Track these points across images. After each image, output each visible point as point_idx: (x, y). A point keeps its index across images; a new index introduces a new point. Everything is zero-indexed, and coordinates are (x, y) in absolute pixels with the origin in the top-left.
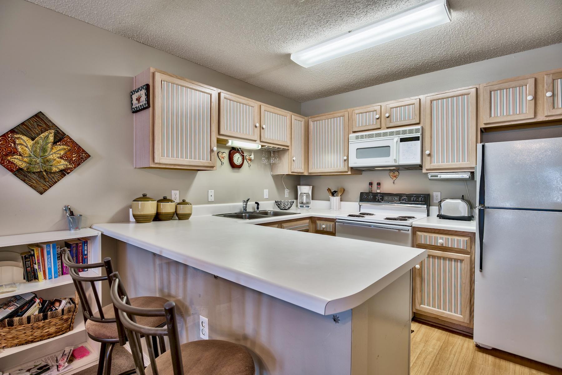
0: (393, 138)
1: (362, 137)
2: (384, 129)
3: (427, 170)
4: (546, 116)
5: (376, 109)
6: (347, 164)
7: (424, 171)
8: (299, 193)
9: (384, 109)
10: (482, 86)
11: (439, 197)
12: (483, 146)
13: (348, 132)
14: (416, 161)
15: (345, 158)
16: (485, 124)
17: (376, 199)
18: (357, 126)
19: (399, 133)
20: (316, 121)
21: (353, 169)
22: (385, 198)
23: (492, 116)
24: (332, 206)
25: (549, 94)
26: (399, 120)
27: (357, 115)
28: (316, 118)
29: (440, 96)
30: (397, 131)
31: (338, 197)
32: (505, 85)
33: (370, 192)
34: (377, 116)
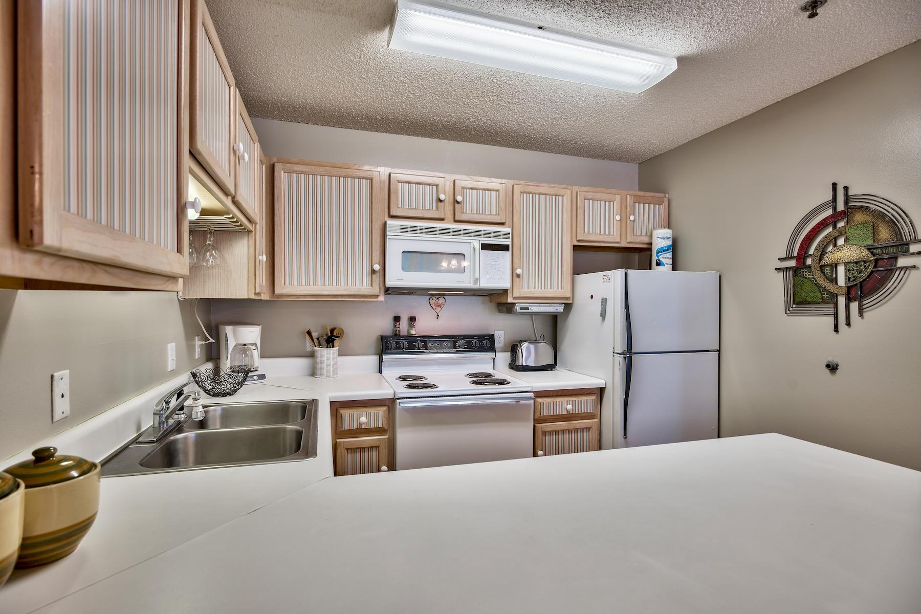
0: (470, 241)
1: (414, 230)
2: (449, 222)
3: (514, 298)
4: (629, 243)
5: (437, 183)
6: (378, 279)
7: (510, 300)
8: (232, 344)
9: (449, 185)
10: (575, 188)
11: (502, 339)
12: (626, 273)
13: (381, 215)
14: (505, 284)
15: (377, 267)
16: (579, 241)
17: (414, 347)
18: (400, 206)
19: (478, 234)
20: (296, 172)
21: (388, 291)
22: (429, 345)
23: (586, 232)
24: (325, 369)
25: (632, 218)
26: (475, 212)
27: (400, 184)
28: (295, 166)
29: (532, 189)
30: (476, 231)
31: (336, 349)
32: (598, 195)
33: (396, 334)
34: (442, 197)
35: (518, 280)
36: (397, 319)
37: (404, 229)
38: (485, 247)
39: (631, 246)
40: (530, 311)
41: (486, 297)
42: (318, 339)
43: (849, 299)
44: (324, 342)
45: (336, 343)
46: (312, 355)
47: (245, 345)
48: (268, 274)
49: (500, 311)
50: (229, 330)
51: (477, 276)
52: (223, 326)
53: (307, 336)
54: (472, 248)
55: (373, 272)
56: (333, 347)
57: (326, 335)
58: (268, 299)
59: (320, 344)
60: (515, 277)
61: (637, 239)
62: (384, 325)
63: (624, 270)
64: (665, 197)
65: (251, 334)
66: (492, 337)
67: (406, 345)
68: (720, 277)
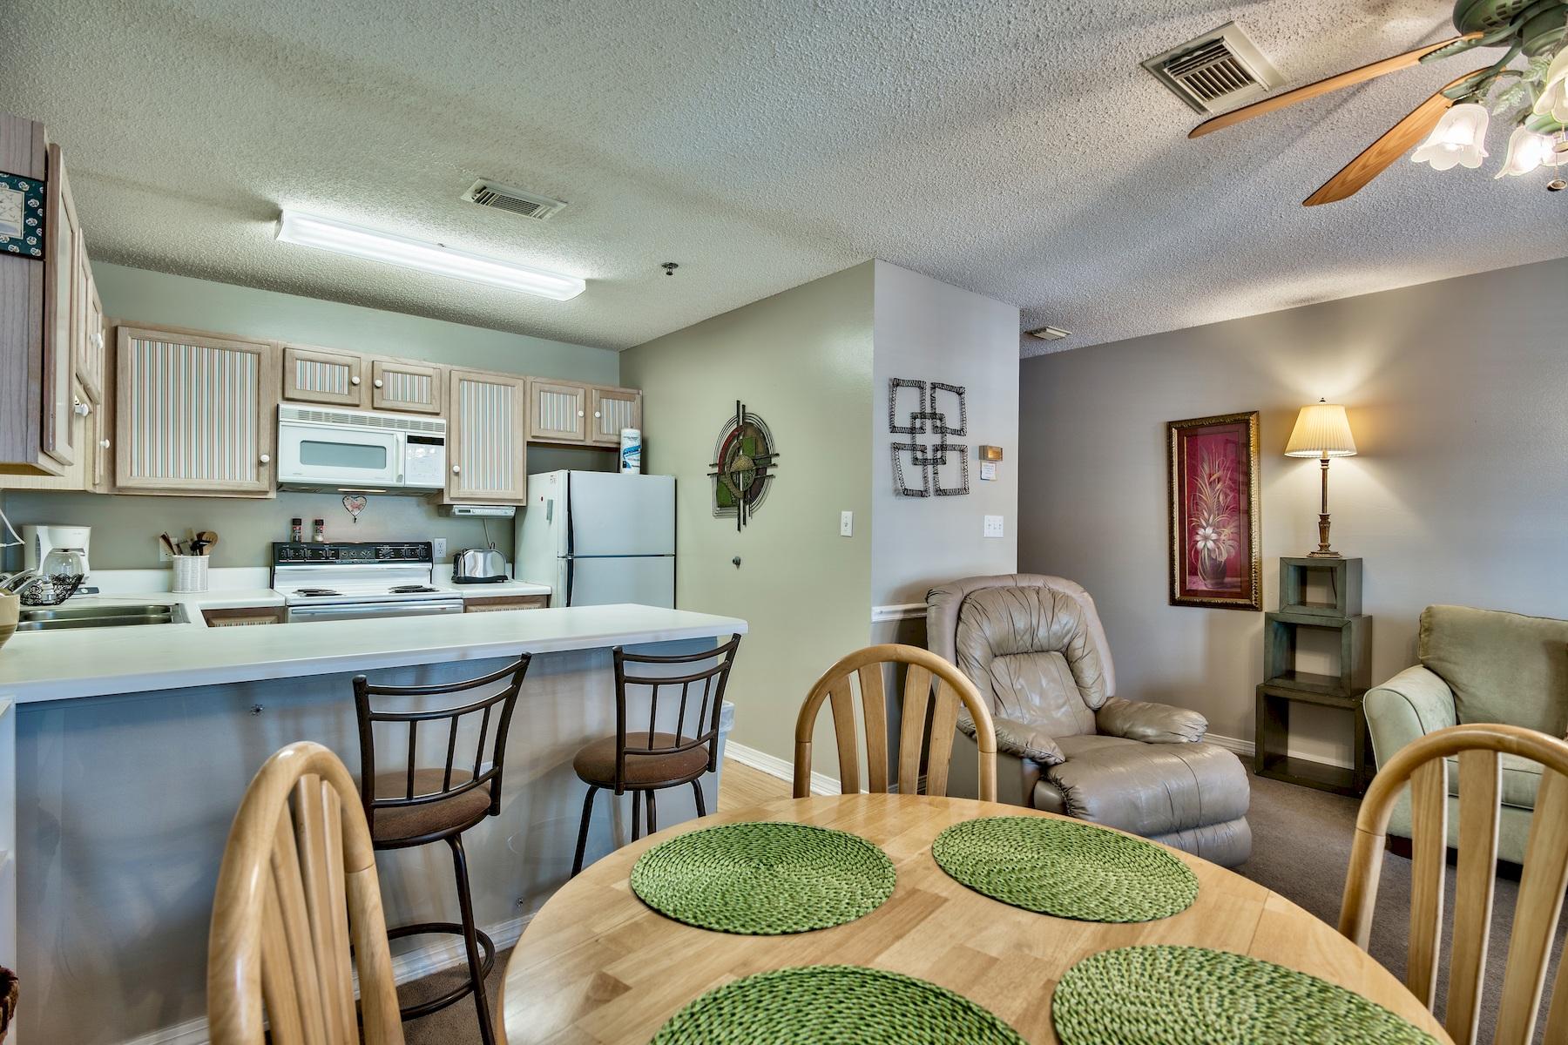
0: (392, 432)
1: (317, 416)
2: (365, 410)
3: (452, 499)
4: (596, 441)
5: (350, 363)
6: (268, 473)
7: (446, 501)
8: (46, 548)
9: (366, 367)
10: (530, 379)
11: (444, 547)
12: (569, 474)
13: (272, 396)
14: (439, 482)
15: (265, 458)
16: (533, 437)
17: (320, 557)
18: (298, 387)
19: (402, 424)
20: (150, 340)
21: (281, 487)
22: (342, 554)
23: (542, 427)
24: (189, 581)
25: (597, 414)
26: (400, 399)
27: (299, 362)
28: (149, 332)
29: (473, 376)
30: (400, 421)
31: (205, 558)
32: (556, 388)
33: (295, 541)
34: (356, 380)
35: (456, 478)
36: (296, 522)
37: (303, 415)
38: (412, 440)
39: (598, 445)
40: (471, 513)
41: (422, 498)
42: (178, 546)
43: (745, 502)
44: (186, 548)
45: (205, 549)
46: (169, 566)
47: (66, 550)
48: (106, 462)
49: (440, 515)
50: (42, 531)
51: (401, 472)
52: (33, 527)
53: (162, 541)
54: (395, 440)
55: (260, 463)
56: (201, 554)
57: (192, 540)
58: (106, 493)
59: (181, 552)
60: (453, 476)
61: (604, 437)
62: (279, 530)
63: (567, 471)
64: (639, 394)
65: (77, 537)
66: (429, 545)
67: (309, 553)
68: (676, 481)
